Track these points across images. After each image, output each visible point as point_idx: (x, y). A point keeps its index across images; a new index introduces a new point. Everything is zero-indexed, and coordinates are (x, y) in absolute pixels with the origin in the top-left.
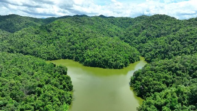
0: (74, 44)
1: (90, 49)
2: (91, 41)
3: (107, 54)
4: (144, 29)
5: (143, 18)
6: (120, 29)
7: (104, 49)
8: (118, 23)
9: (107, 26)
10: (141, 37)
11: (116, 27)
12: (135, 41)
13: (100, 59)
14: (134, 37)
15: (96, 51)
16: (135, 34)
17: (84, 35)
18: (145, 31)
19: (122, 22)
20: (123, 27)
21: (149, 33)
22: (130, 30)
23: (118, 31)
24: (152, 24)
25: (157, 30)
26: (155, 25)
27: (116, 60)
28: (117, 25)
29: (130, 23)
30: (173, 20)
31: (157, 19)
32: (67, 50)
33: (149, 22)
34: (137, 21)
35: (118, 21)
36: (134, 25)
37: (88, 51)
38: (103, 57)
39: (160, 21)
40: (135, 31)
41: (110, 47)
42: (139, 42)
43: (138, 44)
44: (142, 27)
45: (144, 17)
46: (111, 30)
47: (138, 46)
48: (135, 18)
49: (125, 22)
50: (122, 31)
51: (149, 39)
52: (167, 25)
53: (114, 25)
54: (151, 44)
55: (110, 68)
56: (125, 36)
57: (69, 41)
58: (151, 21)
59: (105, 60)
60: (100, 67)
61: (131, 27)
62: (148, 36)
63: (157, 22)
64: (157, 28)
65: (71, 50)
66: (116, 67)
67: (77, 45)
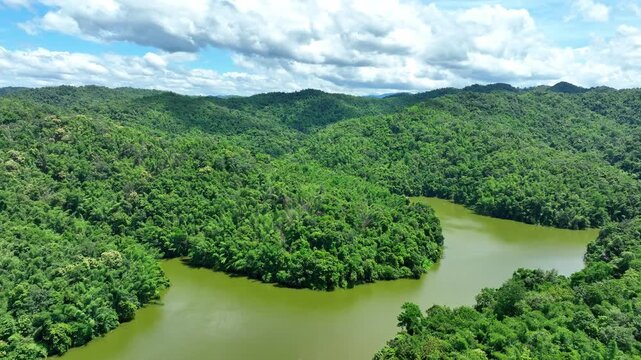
0: (454, 164)
1: (496, 176)
2: (503, 155)
3: (539, 190)
6: (621, 129)
7: (535, 178)
9: (573, 117)
11: (609, 123)
13: (519, 199)
15: (511, 181)
17: (485, 142)
19: (637, 107)
20: (638, 123)
27: (563, 206)
32: (438, 176)
35: (620, 103)
37: (491, 180)
38: (529, 195)
41: (553, 172)
46: (582, 130)
53: (601, 117)
55: (546, 223)
56: (628, 150)
57: (444, 156)
59: (532, 204)
60: (519, 219)
65: (447, 176)
66: (561, 224)
67: (463, 165)
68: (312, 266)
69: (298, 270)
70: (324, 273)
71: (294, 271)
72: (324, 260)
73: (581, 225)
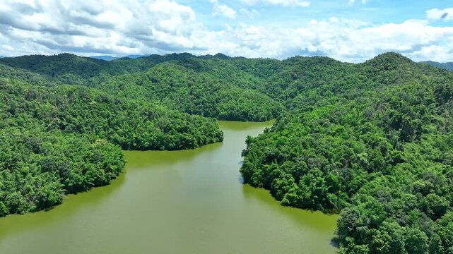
0: (198, 97)
1: (224, 102)
2: (224, 92)
3: (245, 106)
4: (295, 78)
5: (297, 61)
6: (257, 79)
7: (242, 101)
8: (253, 69)
9: (235, 74)
10: (289, 90)
11: (251, 76)
12: (281, 95)
13: (238, 111)
14: (280, 90)
15: (232, 103)
16: (282, 86)
17: (211, 86)
18: (296, 81)
19: (261, 68)
20: (263, 76)
21: (302, 84)
22: (274, 80)
23: (255, 83)
24: (306, 72)
25: (313, 80)
26: (311, 73)
27: (256, 112)
28: (252, 73)
29: (274, 69)
30: (337, 64)
31: (315, 64)
32: (191, 104)
33: (302, 68)
34: (287, 66)
35: (253, 66)
36: (281, 73)
37: (222, 104)
38: (241, 109)
39: (318, 67)
40: (282, 81)
41: (249, 98)
42: (286, 97)
43: (286, 99)
44: (293, 75)
45: (299, 59)
46: (243, 80)
47: (284, 102)
48: (284, 61)
49: (266, 67)
50: (263, 82)
51: (301, 92)
52: (329, 73)
53: (247, 73)
54: (301, 97)
55: (250, 120)
56: (267, 89)
57: (191, 94)
58: (306, 67)
59: (244, 112)
60: (239, 120)
61: (275, 75)
62: (299, 88)
63: (314, 68)
64: (313, 77)
65: (196, 104)
66: (257, 120)
67: (204, 98)
68: (184, 139)
69: (179, 142)
70: (191, 141)
71: (176, 143)
72: (188, 137)
73: (264, 120)
